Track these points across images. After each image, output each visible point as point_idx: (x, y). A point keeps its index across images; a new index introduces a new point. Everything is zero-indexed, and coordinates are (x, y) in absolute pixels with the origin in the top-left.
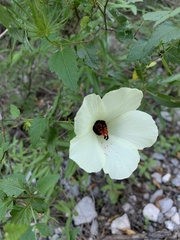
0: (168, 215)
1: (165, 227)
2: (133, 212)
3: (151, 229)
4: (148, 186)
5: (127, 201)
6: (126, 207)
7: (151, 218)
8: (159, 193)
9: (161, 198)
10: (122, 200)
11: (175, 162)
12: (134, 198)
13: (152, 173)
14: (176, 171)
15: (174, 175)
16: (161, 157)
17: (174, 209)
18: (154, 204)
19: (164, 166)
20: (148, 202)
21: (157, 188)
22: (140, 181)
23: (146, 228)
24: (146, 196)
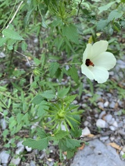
0: (111, 123)
1: (109, 129)
2: (90, 125)
3: (102, 132)
4: (96, 110)
5: (86, 120)
6: (86, 123)
7: (101, 127)
8: (104, 113)
9: (105, 115)
10: (83, 120)
11: (109, 95)
12: (90, 118)
13: (97, 103)
14: (111, 100)
15: (110, 102)
16: (101, 93)
17: (113, 119)
18: (102, 119)
19: (103, 98)
20: (98, 118)
21: (102, 110)
22: (92, 108)
23: (99, 132)
24: (96, 116)
